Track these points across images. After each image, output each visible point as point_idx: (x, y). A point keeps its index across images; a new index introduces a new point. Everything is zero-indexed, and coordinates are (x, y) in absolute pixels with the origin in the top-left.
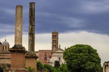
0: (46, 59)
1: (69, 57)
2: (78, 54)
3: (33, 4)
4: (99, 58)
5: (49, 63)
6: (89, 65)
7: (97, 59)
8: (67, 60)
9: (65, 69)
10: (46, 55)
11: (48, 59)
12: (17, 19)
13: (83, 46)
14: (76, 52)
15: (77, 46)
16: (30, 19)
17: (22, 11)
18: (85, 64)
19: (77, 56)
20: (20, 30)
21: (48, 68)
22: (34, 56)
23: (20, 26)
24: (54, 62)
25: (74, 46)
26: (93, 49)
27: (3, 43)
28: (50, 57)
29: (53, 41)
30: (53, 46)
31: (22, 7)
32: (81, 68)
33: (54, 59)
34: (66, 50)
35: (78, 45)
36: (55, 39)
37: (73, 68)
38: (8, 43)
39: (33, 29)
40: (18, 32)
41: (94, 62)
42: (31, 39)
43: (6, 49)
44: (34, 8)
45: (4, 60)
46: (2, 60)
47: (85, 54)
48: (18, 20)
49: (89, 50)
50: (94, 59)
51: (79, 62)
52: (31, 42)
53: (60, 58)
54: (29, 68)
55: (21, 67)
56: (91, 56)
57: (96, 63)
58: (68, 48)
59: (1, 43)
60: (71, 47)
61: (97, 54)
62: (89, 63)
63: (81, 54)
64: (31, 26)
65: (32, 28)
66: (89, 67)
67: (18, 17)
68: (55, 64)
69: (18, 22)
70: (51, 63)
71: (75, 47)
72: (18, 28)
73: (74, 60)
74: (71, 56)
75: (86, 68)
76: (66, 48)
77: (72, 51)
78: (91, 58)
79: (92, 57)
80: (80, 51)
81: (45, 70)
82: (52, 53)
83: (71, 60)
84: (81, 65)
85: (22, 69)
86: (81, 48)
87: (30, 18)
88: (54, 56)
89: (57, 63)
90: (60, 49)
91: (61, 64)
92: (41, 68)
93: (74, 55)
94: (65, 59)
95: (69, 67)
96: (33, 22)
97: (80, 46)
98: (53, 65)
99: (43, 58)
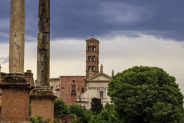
0: (75, 95)
1: (120, 92)
2: (139, 86)
4: (180, 94)
5: (80, 101)
6: (161, 108)
7: (175, 95)
8: (116, 98)
9: (113, 116)
10: (74, 86)
11: (78, 94)
13: (147, 69)
14: (133, 82)
15: (135, 69)
16: (41, 19)
18: (151, 106)
19: (136, 90)
20: (19, 44)
21: (79, 112)
22: (48, 94)
23: (19, 34)
24: (90, 101)
25: (129, 70)
26: (167, 75)
28: (83, 91)
29: (89, 58)
30: (88, 67)
32: (144, 115)
33: (90, 95)
34: (114, 78)
35: (137, 68)
36: (92, 54)
37: (129, 115)
39: (47, 41)
40: (15, 49)
41: (169, 101)
42: (42, 60)
47: (152, 85)
48: (16, 23)
49: (160, 78)
50: (171, 96)
51: (140, 103)
52: (42, 67)
53: (101, 93)
55: (23, 119)
56: (163, 90)
57: (174, 103)
58: (119, 75)
60: (125, 72)
61: (177, 86)
62: (160, 103)
63: (144, 86)
64: (41, 35)
65: (44, 38)
66: (160, 112)
67: (16, 18)
68: (92, 106)
69: (16, 27)
70: (85, 102)
71: (132, 72)
72: (16, 40)
73: (129, 99)
74: (123, 90)
75: (155, 115)
76: (115, 75)
77: (126, 80)
78: (164, 95)
79: (166, 93)
80: (142, 80)
81: (72, 117)
82: (87, 82)
83: (123, 97)
84: (145, 108)
86: (144, 73)
87: (40, 17)
88: (90, 88)
89: (96, 103)
90: (102, 74)
91: (104, 104)
92: (65, 113)
93: (129, 88)
94: (112, 96)
95: (121, 112)
96: (46, 25)
97: (142, 69)
98: (89, 107)
99: (68, 91)
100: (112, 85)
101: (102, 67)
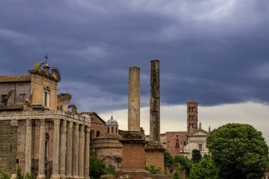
0: (179, 147)
1: (216, 145)
2: (232, 140)
3: (156, 62)
4: (266, 146)
5: (183, 153)
6: (250, 157)
7: (262, 147)
8: (213, 150)
9: (210, 164)
10: (177, 140)
11: (181, 146)
12: (131, 89)
13: (238, 126)
14: (227, 137)
15: (229, 126)
16: (152, 87)
17: (139, 76)
18: (242, 156)
19: (229, 143)
20: (136, 107)
21: (182, 161)
22: (159, 147)
23: (136, 99)
24: (191, 152)
25: (224, 127)
26: (255, 131)
27: (109, 121)
28: (185, 144)
29: (189, 116)
30: (189, 125)
31: (139, 69)
32: (237, 163)
33: (191, 147)
34: (211, 133)
35: (230, 124)
36: (192, 114)
37: (224, 163)
38: (116, 123)
39: (157, 104)
40: (133, 111)
41: (257, 152)
42: (154, 120)
43: (113, 132)
44: (158, 70)
45: (110, 150)
46: (106, 150)
47: (242, 139)
48: (133, 91)
49: (249, 133)
50: (258, 148)
51: (233, 153)
52: (154, 126)
53: (200, 145)
54: (152, 167)
55: (140, 168)
56: (252, 142)
57: (261, 154)
58: (215, 131)
59: (105, 123)
60: (220, 128)
61: (263, 139)
62: (249, 153)
63: (236, 140)
64: (153, 99)
65: (155, 102)
66: (250, 161)
67: (133, 86)
68: (193, 156)
69: (133, 94)
70: (187, 153)
71: (226, 128)
72: (133, 104)
73: (224, 150)
74: (219, 143)
75: (246, 163)
76: (211, 130)
77: (221, 135)
78: (253, 147)
79: (254, 145)
80: (235, 135)
81: (177, 166)
82: (188, 136)
83: (219, 149)
84: (237, 158)
85: (141, 170)
86: (236, 129)
87: (152, 85)
88: (191, 142)
89: (196, 154)
90: (201, 130)
91: (203, 155)
92: (171, 162)
93: (224, 142)
94: (210, 148)
95: (217, 161)
96: (157, 91)
97: (234, 126)
98: (190, 157)
99: (173, 144)
100: (209, 140)
101: (200, 124)
